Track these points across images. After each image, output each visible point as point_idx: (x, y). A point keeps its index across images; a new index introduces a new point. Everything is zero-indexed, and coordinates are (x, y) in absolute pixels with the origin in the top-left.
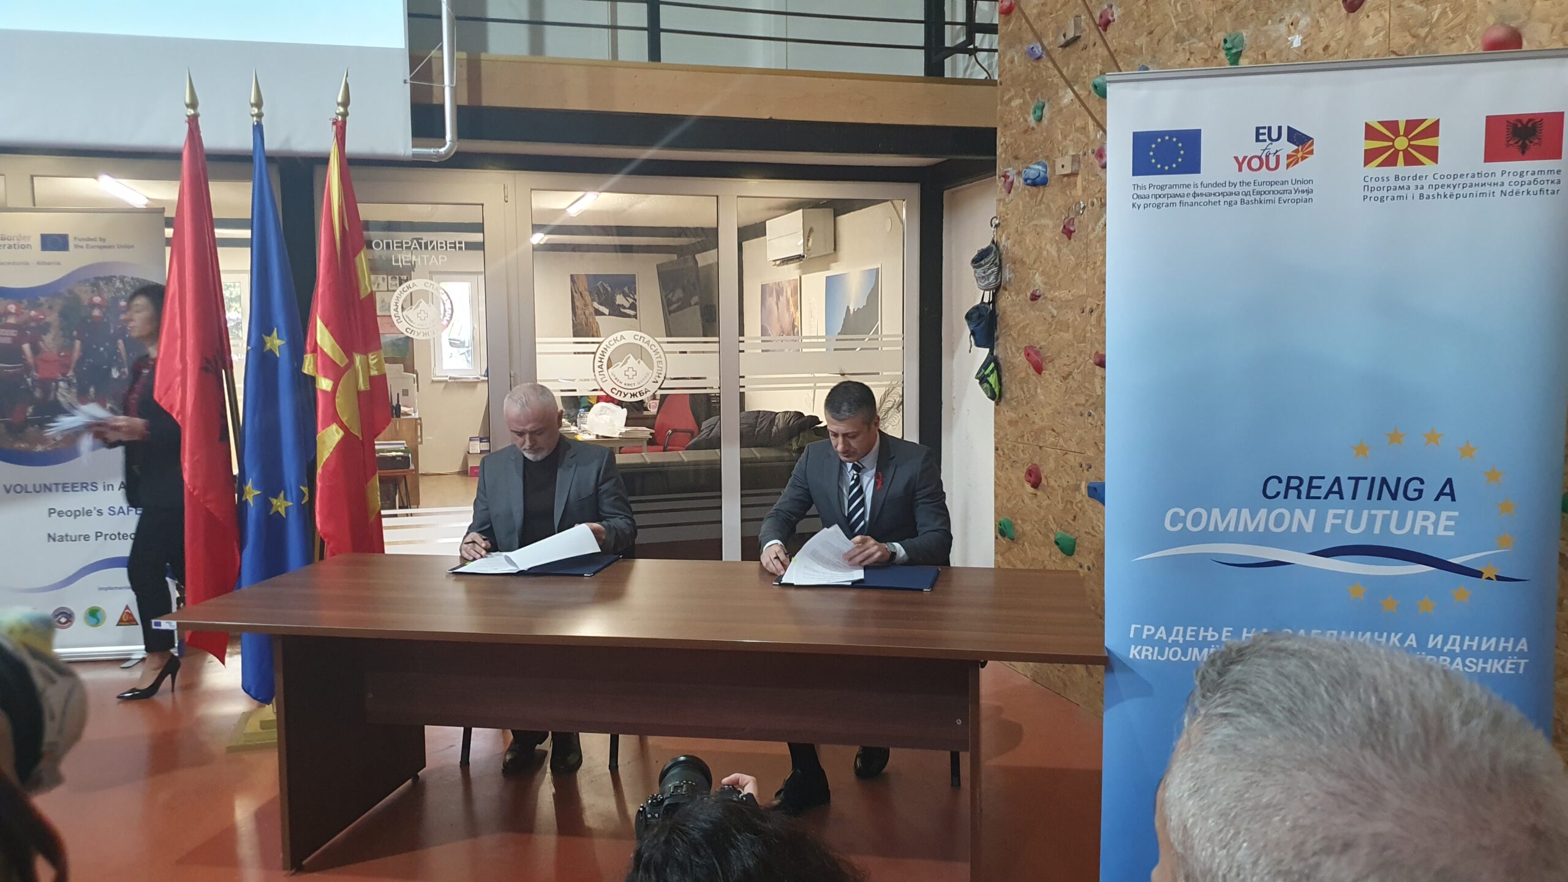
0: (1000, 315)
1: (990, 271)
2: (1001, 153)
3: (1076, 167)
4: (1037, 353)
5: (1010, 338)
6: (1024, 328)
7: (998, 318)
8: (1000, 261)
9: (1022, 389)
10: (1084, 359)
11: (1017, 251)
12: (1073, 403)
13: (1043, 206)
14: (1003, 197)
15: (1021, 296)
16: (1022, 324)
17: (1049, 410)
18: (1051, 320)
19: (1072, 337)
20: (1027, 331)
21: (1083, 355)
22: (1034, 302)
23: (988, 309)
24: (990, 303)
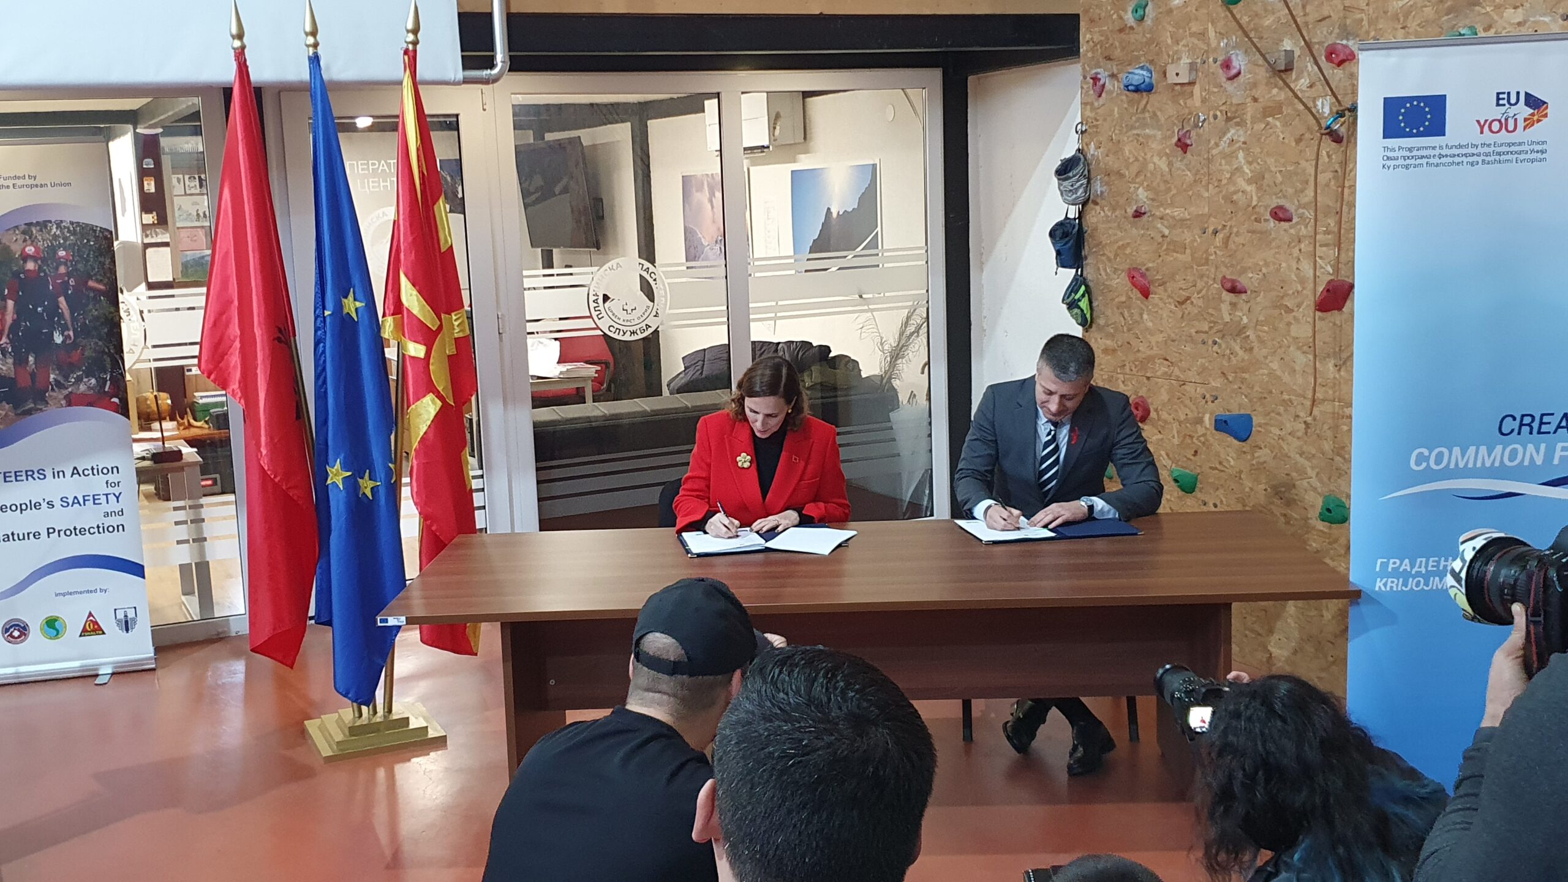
0: (1089, 232)
1: (1079, 184)
2: (1087, 51)
3: (1193, 76)
4: (1143, 275)
5: (1104, 258)
6: (1123, 247)
7: (1086, 235)
8: (1089, 171)
9: (1122, 314)
10: (1207, 283)
11: (1112, 162)
12: (1193, 331)
13: (1147, 115)
14: (1089, 100)
15: (1117, 213)
16: (1121, 243)
17: (1160, 338)
18: (1160, 240)
19: (1190, 259)
20: (1128, 251)
21: (1205, 279)
22: (1136, 219)
23: (1074, 226)
24: (1075, 219)
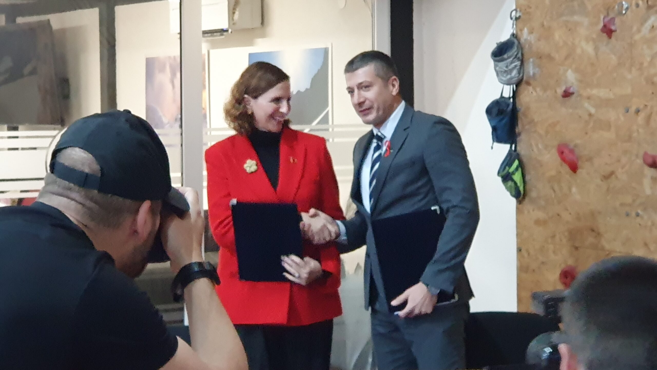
0: (522, 110)
1: (513, 65)
4: (572, 151)
5: (536, 135)
7: (519, 113)
8: (522, 55)
9: (552, 188)
10: (630, 158)
11: (543, 46)
12: (617, 203)
13: (576, 3)
15: (548, 93)
16: (550, 121)
18: (587, 118)
19: (614, 136)
20: (558, 128)
21: (628, 155)
22: (566, 98)
23: (508, 105)
24: (510, 98)
